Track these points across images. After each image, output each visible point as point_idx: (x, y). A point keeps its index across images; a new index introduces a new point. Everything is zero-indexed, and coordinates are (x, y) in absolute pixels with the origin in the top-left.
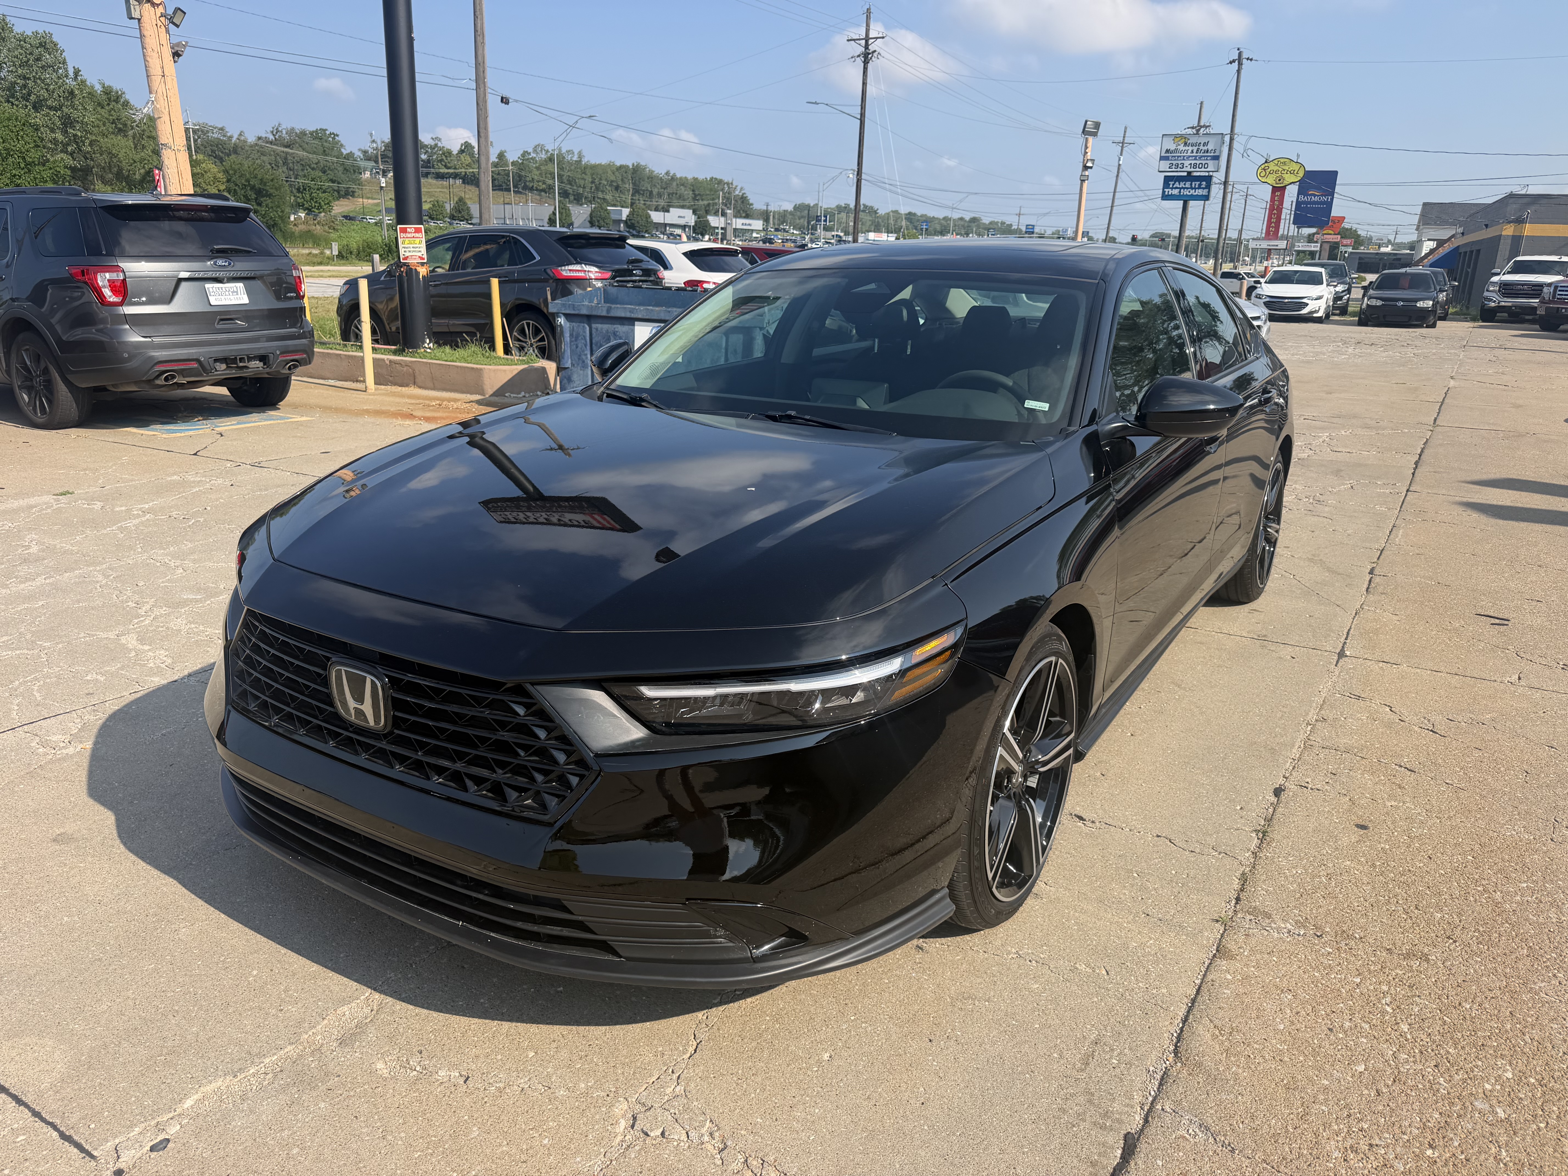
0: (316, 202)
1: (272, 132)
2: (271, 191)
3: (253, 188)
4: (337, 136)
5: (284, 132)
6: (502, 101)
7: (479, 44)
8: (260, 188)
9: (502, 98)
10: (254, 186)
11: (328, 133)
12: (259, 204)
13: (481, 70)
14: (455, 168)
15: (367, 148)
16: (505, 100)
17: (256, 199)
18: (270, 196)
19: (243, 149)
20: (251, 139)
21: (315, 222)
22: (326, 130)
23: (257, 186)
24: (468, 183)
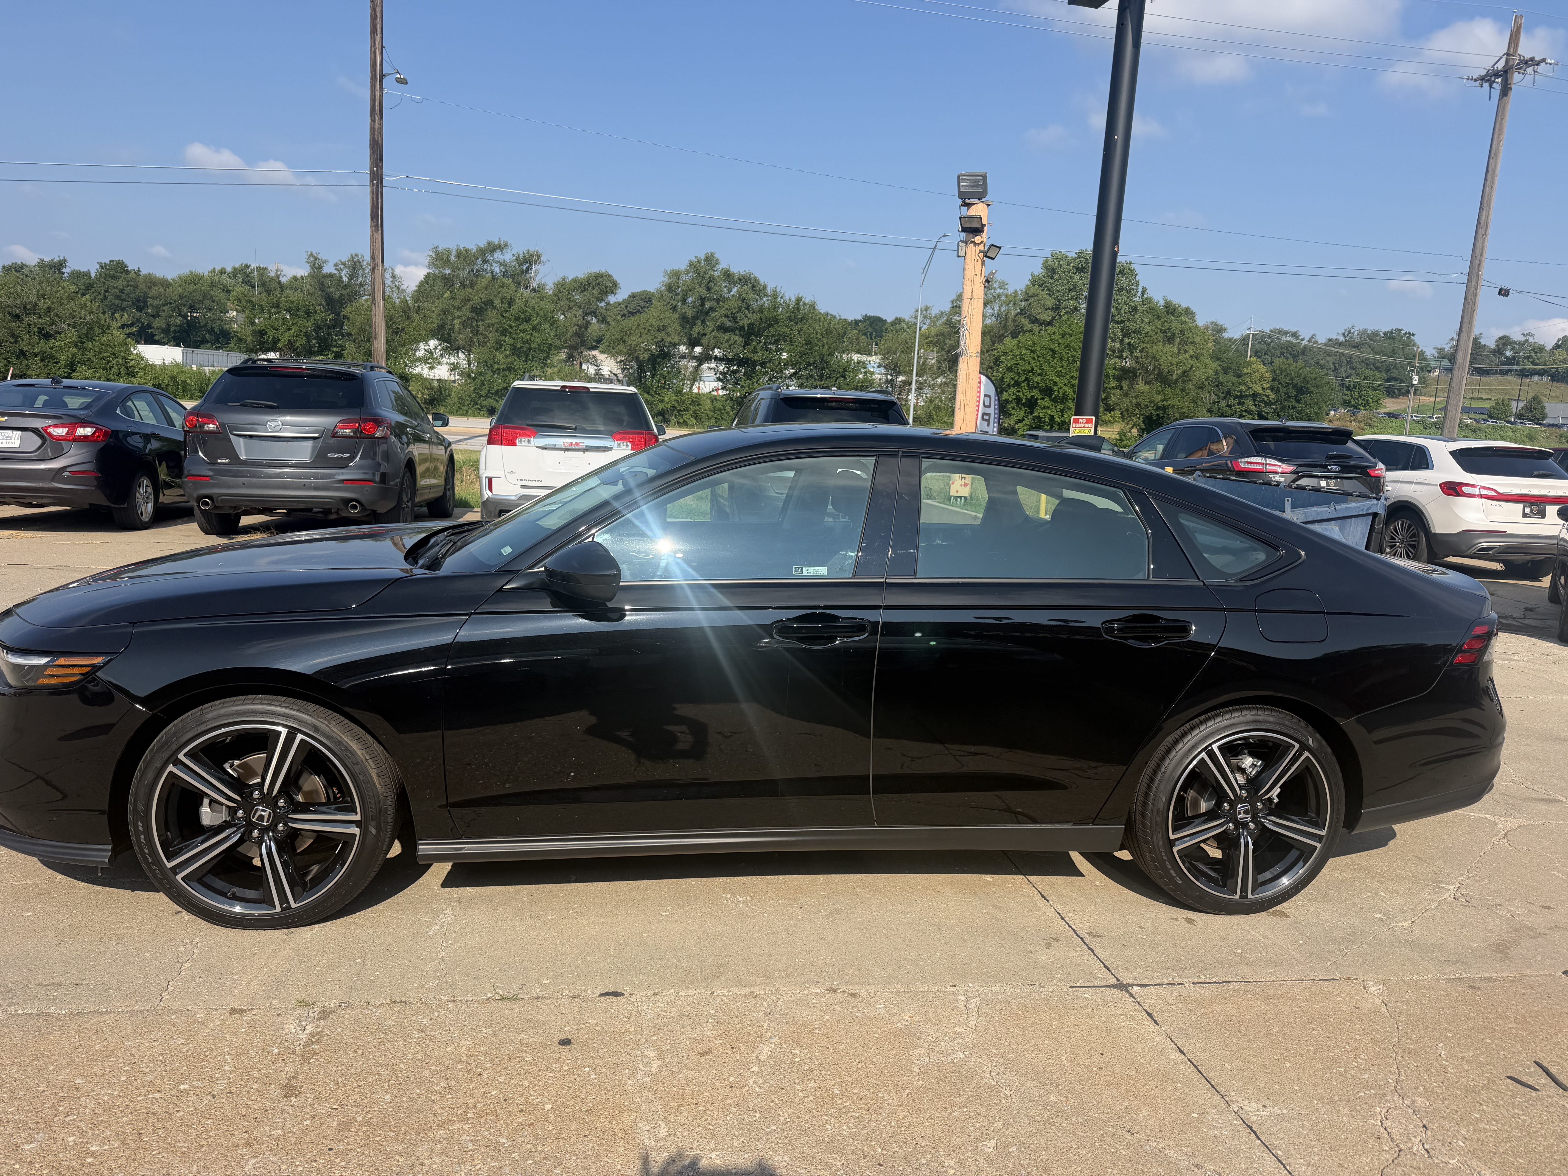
0: (1364, 400)
1: (1344, 334)
2: (1313, 389)
3: (1295, 386)
4: (1413, 335)
5: (1356, 333)
6: (1500, 293)
7: (1479, 235)
8: (1302, 386)
9: (1501, 290)
10: (1297, 384)
11: (1403, 332)
12: (1298, 401)
13: (1477, 262)
14: (1545, 365)
15: (1444, 346)
16: (1504, 292)
17: (1296, 396)
18: (1311, 393)
19: (1311, 351)
20: (1322, 339)
21: (1352, 418)
22: (1402, 330)
23: (1299, 384)
24: (1558, 381)
